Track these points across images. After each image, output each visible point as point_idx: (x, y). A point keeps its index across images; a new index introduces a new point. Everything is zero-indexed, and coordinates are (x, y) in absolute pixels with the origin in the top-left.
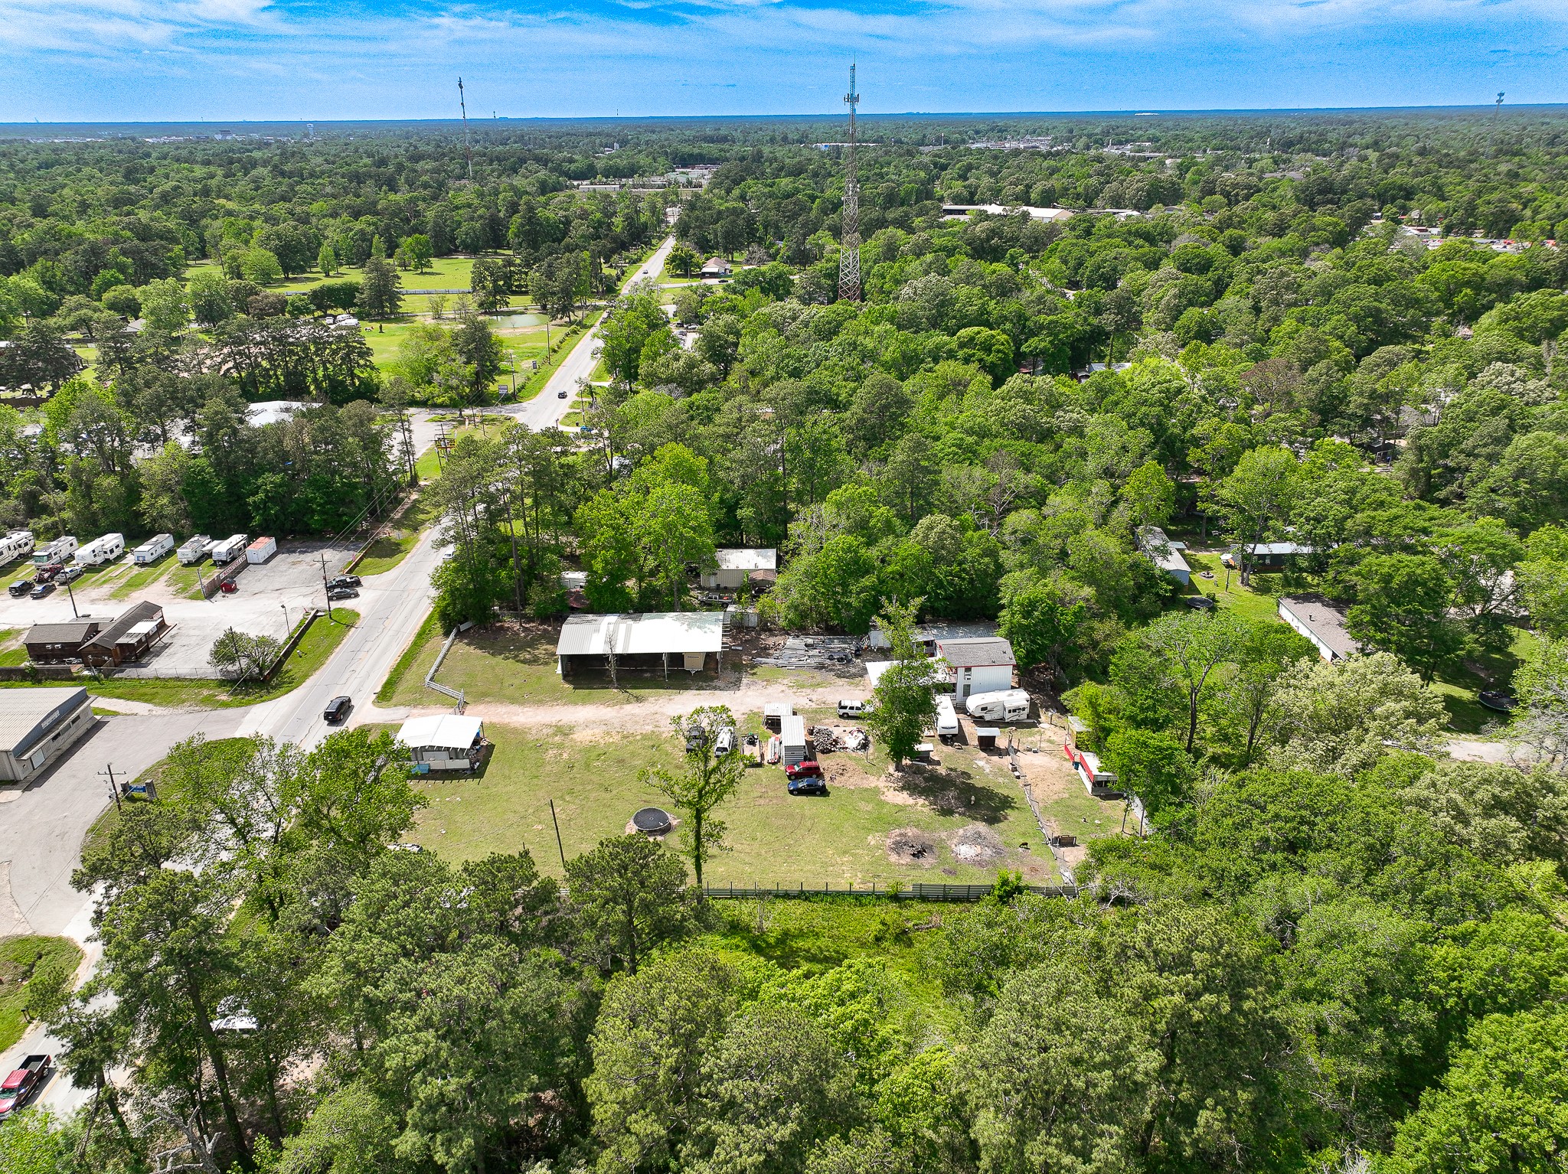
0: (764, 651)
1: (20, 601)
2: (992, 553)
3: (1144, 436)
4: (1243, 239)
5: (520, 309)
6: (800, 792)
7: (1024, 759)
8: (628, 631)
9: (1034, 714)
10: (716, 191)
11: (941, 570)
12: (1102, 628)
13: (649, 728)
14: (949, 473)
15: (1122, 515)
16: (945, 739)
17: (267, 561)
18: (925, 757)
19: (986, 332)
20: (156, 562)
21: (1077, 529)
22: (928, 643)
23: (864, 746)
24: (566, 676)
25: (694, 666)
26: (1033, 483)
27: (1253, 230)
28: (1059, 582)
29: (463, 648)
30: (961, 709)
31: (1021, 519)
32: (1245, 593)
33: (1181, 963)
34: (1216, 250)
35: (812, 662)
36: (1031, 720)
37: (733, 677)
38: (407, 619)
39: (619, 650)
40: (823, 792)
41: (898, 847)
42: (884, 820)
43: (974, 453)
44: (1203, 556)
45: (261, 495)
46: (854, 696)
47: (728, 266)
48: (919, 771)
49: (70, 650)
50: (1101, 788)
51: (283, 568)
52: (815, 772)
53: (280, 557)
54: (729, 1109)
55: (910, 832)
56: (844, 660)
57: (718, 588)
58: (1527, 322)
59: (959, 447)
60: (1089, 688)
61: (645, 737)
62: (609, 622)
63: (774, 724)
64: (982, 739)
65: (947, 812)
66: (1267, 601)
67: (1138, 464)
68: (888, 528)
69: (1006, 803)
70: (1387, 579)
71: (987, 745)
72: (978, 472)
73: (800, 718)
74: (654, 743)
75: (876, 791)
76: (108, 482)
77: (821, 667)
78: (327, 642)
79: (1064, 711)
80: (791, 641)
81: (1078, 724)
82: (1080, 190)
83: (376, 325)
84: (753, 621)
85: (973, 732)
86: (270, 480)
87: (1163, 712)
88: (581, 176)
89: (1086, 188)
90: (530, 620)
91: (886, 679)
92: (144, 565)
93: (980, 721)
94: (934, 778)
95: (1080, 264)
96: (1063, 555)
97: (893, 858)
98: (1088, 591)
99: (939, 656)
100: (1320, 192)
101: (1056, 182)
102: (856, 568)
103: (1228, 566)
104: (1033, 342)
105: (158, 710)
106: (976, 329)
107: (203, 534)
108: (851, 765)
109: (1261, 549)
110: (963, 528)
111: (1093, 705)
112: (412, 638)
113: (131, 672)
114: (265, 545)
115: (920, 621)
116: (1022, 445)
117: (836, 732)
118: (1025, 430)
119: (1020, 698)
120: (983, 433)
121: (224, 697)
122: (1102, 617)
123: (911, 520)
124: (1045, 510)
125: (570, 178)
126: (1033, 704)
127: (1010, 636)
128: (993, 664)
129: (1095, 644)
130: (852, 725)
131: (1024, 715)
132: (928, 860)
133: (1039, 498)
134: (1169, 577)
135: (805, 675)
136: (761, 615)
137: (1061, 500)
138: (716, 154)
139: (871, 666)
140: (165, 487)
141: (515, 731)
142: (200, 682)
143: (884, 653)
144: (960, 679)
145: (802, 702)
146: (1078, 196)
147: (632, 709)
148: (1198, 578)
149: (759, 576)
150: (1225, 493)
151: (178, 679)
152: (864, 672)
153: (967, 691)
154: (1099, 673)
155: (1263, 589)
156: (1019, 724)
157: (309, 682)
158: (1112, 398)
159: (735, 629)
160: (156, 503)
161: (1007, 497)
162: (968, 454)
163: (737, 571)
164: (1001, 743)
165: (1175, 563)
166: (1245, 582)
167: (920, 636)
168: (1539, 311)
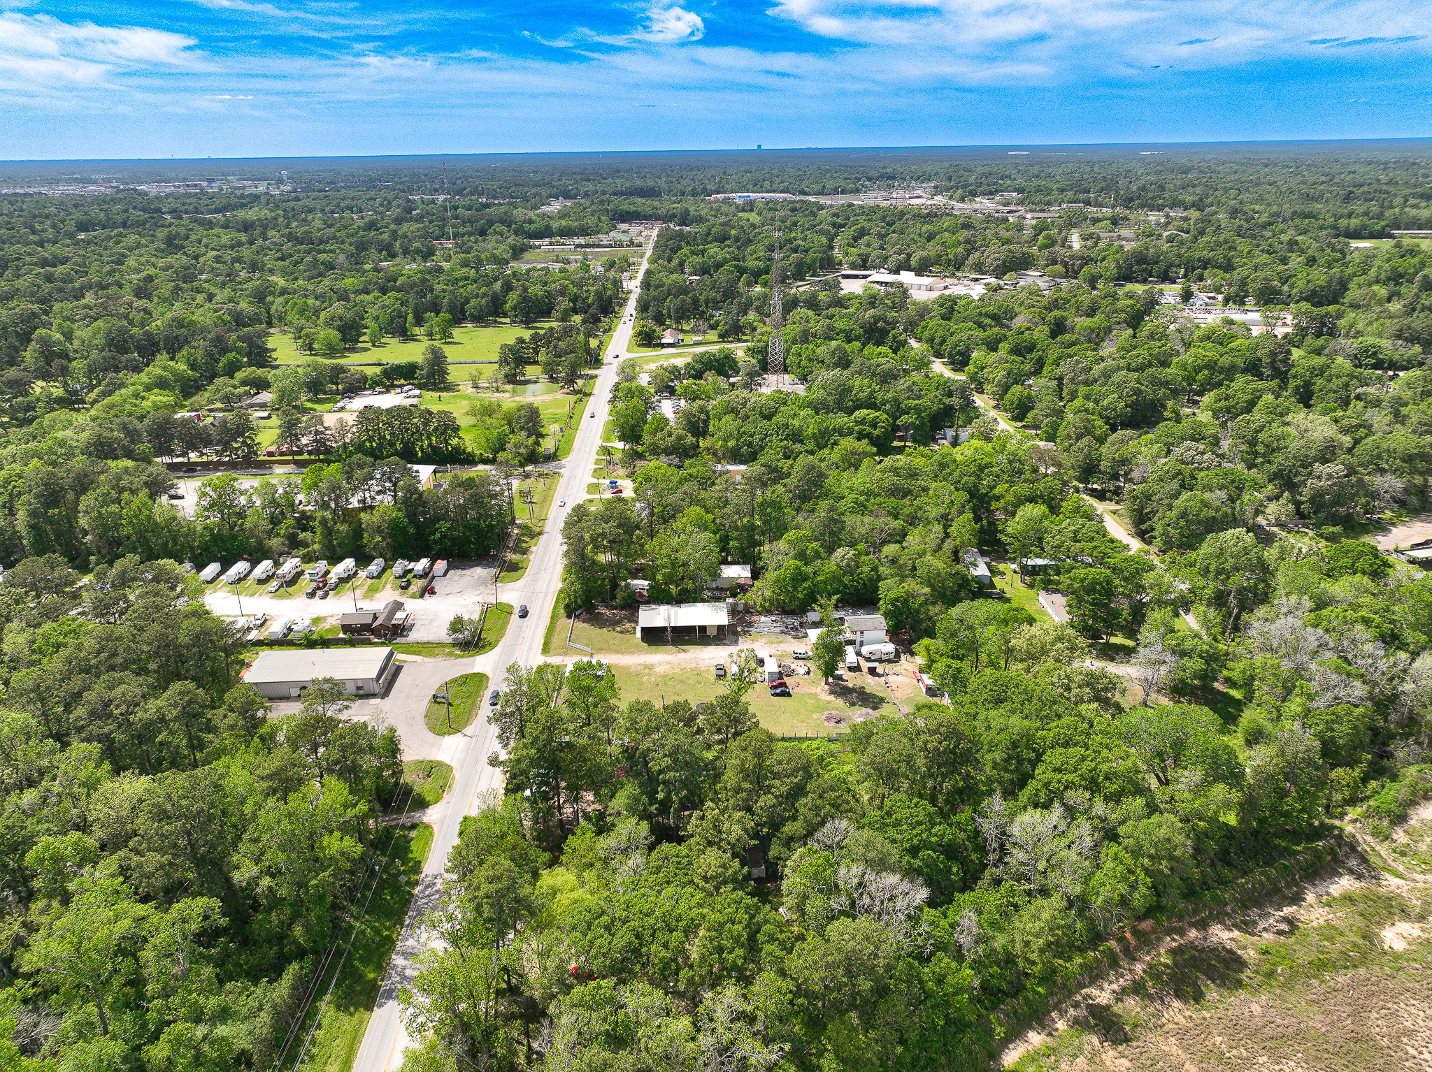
0: (750, 624)
1: (312, 601)
2: (875, 569)
3: (964, 496)
4: (1065, 318)
5: (533, 378)
6: (777, 695)
7: (891, 679)
8: (676, 613)
9: (898, 656)
10: (660, 261)
11: (846, 579)
12: (934, 610)
13: (693, 665)
14: (849, 520)
15: (949, 545)
16: (850, 669)
17: (445, 574)
18: (840, 678)
19: (873, 414)
20: (379, 576)
21: (922, 554)
22: (841, 619)
23: (808, 673)
24: (643, 639)
25: (712, 633)
26: (897, 527)
27: (1073, 310)
28: (911, 585)
29: (580, 625)
30: (858, 654)
31: (890, 549)
32: (1022, 587)
33: (937, 732)
34: (1040, 333)
35: (778, 630)
36: (896, 659)
37: (734, 638)
38: (542, 608)
39: (672, 624)
40: (789, 695)
41: (828, 719)
42: (820, 707)
43: (864, 506)
44: (1002, 567)
45: (438, 535)
46: (802, 647)
47: (681, 336)
48: (838, 685)
49: (366, 628)
50: (931, 691)
51: (456, 578)
52: (784, 685)
53: (451, 572)
54: (776, 776)
55: (834, 712)
56: (795, 629)
57: (717, 589)
58: (1232, 402)
59: (856, 503)
60: (926, 641)
61: (692, 670)
62: (664, 609)
63: (761, 662)
64: (870, 669)
65: (853, 704)
66: (1032, 592)
67: (961, 513)
68: (817, 555)
69: (882, 700)
70: (1083, 580)
71: (872, 671)
72: (867, 519)
73: (773, 659)
74: (698, 673)
75: (816, 694)
76: (343, 528)
77: (782, 632)
78: (500, 622)
79: (913, 654)
80: (763, 619)
81: (920, 660)
82: (951, 256)
83: (436, 394)
84: (741, 608)
85: (865, 665)
86: (444, 526)
87: (961, 652)
88: (539, 235)
89: (956, 256)
90: (615, 608)
91: (820, 637)
92: (373, 578)
93: (868, 660)
94: (846, 688)
95: (943, 342)
96: (914, 568)
97: (826, 724)
98: (927, 590)
99: (846, 624)
100: (1138, 263)
101: (932, 250)
102: (799, 578)
103: (1015, 572)
104: (904, 418)
105: (427, 659)
106: (865, 411)
107: (403, 558)
108: (801, 682)
109: (1030, 562)
110: (860, 554)
111: (928, 650)
112: (549, 619)
113: (399, 640)
114: (441, 565)
115: (836, 607)
116: (892, 501)
117: (793, 666)
118: (895, 492)
119: (890, 647)
120: (869, 493)
121: (458, 652)
122: (934, 604)
123: (831, 550)
124: (904, 544)
125: (531, 238)
126: (897, 650)
127: (886, 615)
128: (875, 629)
129: (930, 618)
130: (801, 663)
131: (892, 656)
132: (843, 725)
133: (902, 535)
134: (978, 580)
135: (773, 638)
136: (745, 605)
137: (913, 539)
138: (649, 211)
139: (809, 631)
140: (379, 530)
141: (623, 667)
142: (440, 644)
143: (816, 625)
144: (858, 638)
145: (773, 651)
146: (949, 262)
147: (682, 655)
148: (996, 580)
149: (742, 581)
150: (1010, 530)
151: (428, 643)
152: (806, 636)
153: (862, 644)
154: (931, 634)
155: (1031, 586)
156: (889, 661)
157: (501, 644)
158: (948, 470)
159: (733, 612)
160: (371, 540)
161: (884, 535)
162: (861, 508)
163: (728, 578)
164: (880, 670)
165: (981, 570)
166: (1023, 581)
167: (837, 615)
168: (1239, 395)
